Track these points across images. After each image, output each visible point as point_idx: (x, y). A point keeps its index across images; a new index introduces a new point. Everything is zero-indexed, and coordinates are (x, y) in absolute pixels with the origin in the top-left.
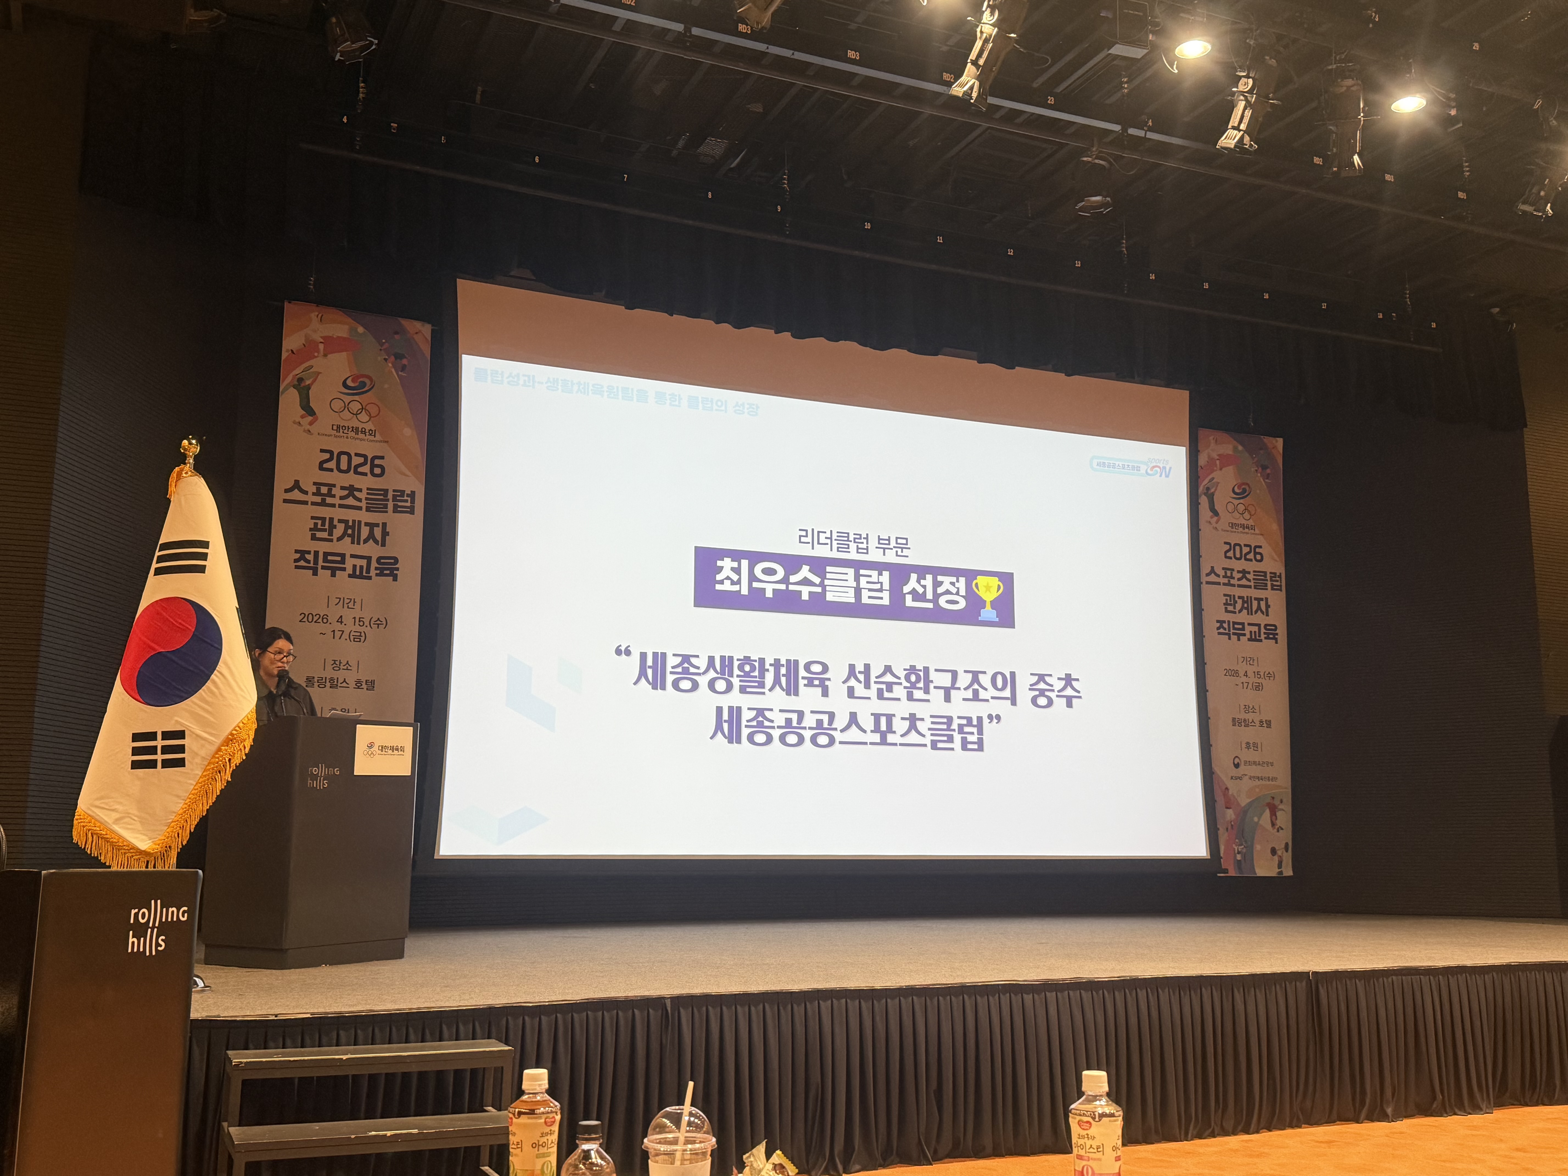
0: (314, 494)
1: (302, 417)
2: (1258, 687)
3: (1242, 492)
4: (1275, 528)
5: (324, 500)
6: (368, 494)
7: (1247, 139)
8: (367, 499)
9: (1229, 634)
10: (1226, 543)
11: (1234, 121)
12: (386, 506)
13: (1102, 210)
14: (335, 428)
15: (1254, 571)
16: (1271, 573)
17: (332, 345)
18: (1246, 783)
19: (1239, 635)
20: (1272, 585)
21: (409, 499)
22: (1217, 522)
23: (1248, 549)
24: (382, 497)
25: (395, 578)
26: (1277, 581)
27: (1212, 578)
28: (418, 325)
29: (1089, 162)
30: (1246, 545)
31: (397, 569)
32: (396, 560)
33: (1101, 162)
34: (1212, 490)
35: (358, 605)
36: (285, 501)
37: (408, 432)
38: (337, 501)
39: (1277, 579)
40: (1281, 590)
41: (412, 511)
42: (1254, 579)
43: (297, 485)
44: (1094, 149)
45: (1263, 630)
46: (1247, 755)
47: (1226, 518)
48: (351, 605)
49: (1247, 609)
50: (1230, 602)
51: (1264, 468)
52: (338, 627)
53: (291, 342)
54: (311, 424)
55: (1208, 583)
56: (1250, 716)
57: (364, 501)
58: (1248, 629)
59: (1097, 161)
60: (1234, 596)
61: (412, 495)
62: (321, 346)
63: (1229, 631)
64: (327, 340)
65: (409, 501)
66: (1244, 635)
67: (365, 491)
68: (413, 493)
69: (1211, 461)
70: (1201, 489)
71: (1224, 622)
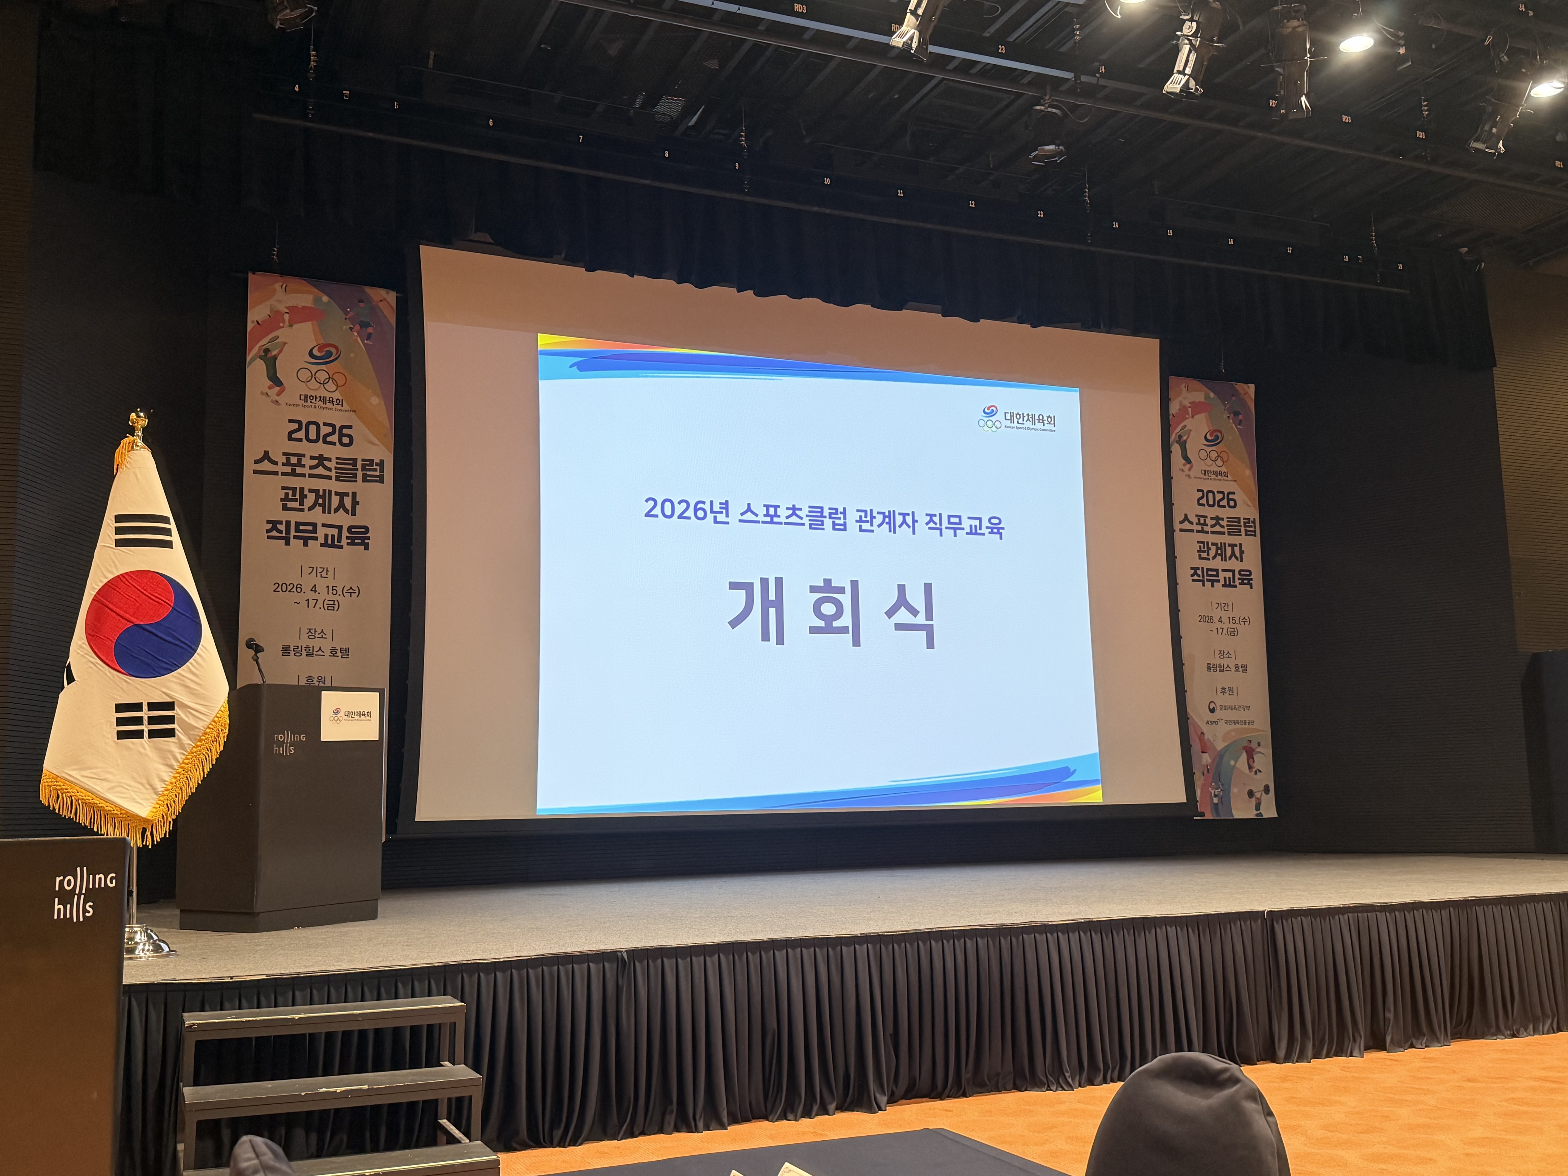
0: (283, 464)
1: (270, 388)
2: (1233, 633)
3: (1214, 439)
4: (1248, 474)
5: (293, 470)
6: (337, 463)
7: (1192, 83)
8: (336, 468)
9: (1203, 581)
10: (1198, 490)
11: (1179, 66)
12: (355, 476)
13: (1056, 159)
14: (303, 397)
15: (1227, 518)
16: (1244, 519)
17: (298, 315)
18: (1223, 728)
19: (1213, 582)
20: (1246, 531)
21: (378, 468)
22: (1189, 470)
23: (1220, 496)
24: (351, 467)
25: (366, 548)
26: (1251, 527)
27: (1186, 525)
28: (382, 292)
29: (1042, 111)
30: (1218, 492)
31: (369, 538)
32: (367, 529)
33: (1054, 110)
34: (1185, 438)
35: (331, 573)
36: (256, 472)
37: (375, 400)
38: (306, 471)
39: (1251, 524)
40: (1255, 535)
41: (381, 480)
42: (1227, 525)
43: (266, 456)
44: (1047, 98)
45: (1237, 576)
46: (1222, 700)
47: (1199, 465)
48: (324, 574)
49: (1221, 555)
50: (1204, 548)
51: (1236, 414)
52: (312, 595)
53: (256, 314)
54: (278, 394)
55: (1181, 530)
56: (1225, 662)
57: (334, 471)
58: (1222, 575)
59: (1050, 110)
60: (1208, 543)
61: (381, 464)
62: (287, 317)
63: (1203, 577)
64: (292, 310)
65: (378, 470)
66: (1218, 581)
67: (334, 460)
68: (382, 462)
69: (1183, 409)
70: (1173, 437)
71: (1198, 569)
